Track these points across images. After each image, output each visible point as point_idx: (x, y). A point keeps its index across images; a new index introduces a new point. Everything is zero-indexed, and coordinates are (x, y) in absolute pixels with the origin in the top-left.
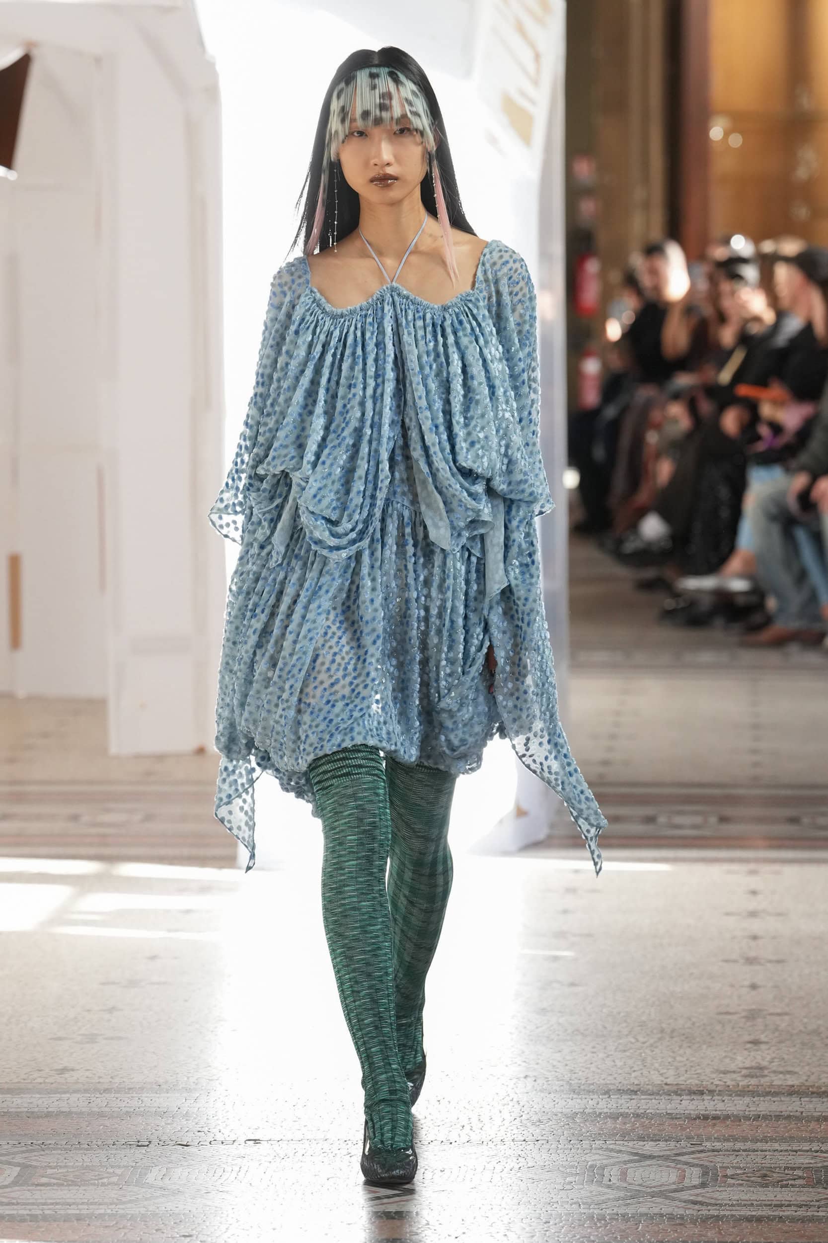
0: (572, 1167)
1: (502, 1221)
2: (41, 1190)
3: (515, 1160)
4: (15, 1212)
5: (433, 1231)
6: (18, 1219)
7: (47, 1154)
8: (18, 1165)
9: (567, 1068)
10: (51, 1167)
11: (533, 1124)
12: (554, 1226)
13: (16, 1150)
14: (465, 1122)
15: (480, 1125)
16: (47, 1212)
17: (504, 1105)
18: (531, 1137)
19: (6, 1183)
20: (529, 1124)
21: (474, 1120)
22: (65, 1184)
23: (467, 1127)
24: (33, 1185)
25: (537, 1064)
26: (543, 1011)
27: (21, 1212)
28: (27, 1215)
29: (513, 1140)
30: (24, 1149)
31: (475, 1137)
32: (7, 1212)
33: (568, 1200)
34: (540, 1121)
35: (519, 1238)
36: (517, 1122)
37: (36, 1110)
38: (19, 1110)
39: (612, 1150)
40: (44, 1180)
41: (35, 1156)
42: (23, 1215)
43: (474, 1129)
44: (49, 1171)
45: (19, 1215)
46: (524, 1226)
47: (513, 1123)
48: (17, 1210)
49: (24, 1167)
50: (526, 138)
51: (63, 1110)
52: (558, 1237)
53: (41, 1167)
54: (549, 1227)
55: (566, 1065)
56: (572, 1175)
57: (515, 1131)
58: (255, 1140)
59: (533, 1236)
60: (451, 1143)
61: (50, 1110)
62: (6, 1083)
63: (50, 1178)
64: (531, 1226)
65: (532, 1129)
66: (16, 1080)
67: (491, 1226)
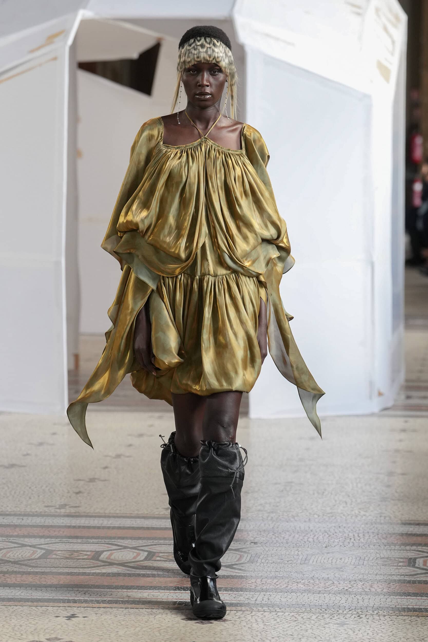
0: (401, 558)
1: (368, 582)
2: (157, 563)
3: (374, 554)
4: (145, 573)
5: (336, 586)
6: (147, 575)
7: (160, 547)
8: (147, 551)
9: (400, 513)
10: (161, 553)
11: (383, 538)
12: (393, 586)
13: (145, 544)
14: (352, 537)
15: (359, 538)
16: (159, 573)
17: (370, 529)
18: (382, 544)
19: (141, 559)
20: (381, 539)
21: (356, 535)
22: (168, 560)
23: (352, 540)
24: (153, 560)
25: (386, 510)
26: (389, 486)
27: (147, 573)
28: (151, 574)
29: (374, 546)
30: (150, 544)
31: (356, 544)
32: (142, 573)
33: (399, 574)
34: (386, 537)
35: (376, 590)
36: (376, 537)
37: (155, 526)
38: (147, 526)
39: (420, 551)
40: (158, 558)
41: (154, 547)
42: (149, 574)
43: (356, 540)
44: (161, 555)
45: (147, 574)
46: (379, 585)
47: (374, 538)
48: (146, 572)
49: (150, 553)
50: (387, 79)
51: (167, 527)
52: (394, 591)
53: (158, 553)
54: (390, 586)
55: (399, 511)
56: (401, 562)
57: (375, 541)
58: (255, 543)
59: (382, 590)
60: (345, 546)
61: (162, 527)
62: (142, 514)
63: (161, 558)
64: (382, 585)
65: (383, 541)
66: (146, 513)
67: (363, 585)
